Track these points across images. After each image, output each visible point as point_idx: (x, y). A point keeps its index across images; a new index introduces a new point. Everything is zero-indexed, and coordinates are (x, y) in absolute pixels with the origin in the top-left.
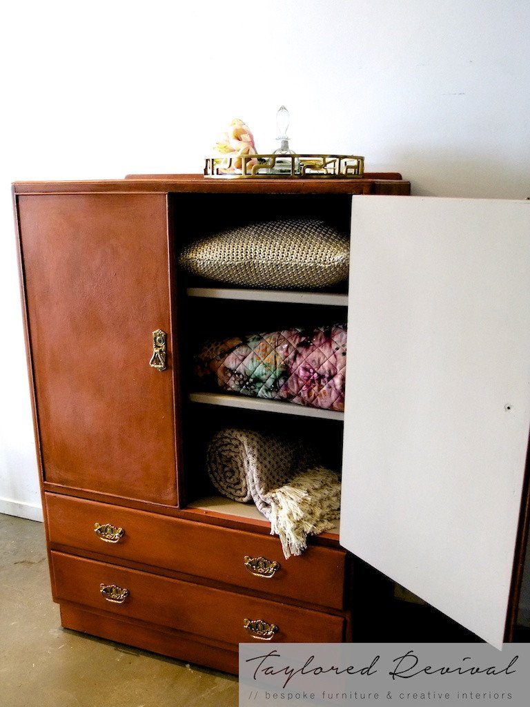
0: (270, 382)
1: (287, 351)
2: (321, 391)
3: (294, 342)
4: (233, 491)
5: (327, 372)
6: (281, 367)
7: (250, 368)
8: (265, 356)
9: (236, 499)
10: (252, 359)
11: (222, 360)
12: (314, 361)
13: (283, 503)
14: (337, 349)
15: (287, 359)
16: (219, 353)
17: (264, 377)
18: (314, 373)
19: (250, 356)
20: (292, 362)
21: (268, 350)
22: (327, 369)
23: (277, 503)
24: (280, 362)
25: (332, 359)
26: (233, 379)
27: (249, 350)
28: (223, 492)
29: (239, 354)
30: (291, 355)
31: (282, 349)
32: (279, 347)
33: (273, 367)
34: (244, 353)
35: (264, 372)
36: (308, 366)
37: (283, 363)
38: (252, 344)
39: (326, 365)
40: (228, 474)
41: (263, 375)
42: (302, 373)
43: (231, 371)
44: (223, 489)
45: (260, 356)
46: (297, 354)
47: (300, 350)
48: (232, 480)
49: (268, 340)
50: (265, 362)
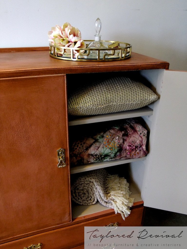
0: (112, 155)
1: (119, 140)
2: (136, 153)
3: (120, 135)
4: (86, 202)
5: (139, 145)
6: (118, 147)
7: (102, 152)
8: (109, 145)
9: (88, 204)
10: (103, 147)
11: (87, 151)
12: (133, 141)
13: (116, 199)
14: (141, 134)
15: (120, 143)
16: (85, 148)
17: (110, 154)
18: (133, 147)
19: (102, 146)
20: (123, 144)
21: (110, 141)
22: (139, 143)
23: (113, 200)
24: (117, 145)
25: (140, 139)
26: (93, 158)
27: (100, 143)
28: (81, 204)
29: (96, 147)
30: (121, 141)
31: (116, 139)
32: (114, 139)
33: (114, 148)
34: (98, 146)
35: (110, 151)
36: (130, 144)
37: (118, 145)
38: (100, 140)
39: (138, 142)
40: (83, 195)
41: (109, 153)
42: (128, 148)
43: (92, 155)
44: (81, 202)
45: (107, 145)
46: (124, 140)
47: (125, 138)
48: (85, 197)
49: (107, 136)
50: (110, 147)
